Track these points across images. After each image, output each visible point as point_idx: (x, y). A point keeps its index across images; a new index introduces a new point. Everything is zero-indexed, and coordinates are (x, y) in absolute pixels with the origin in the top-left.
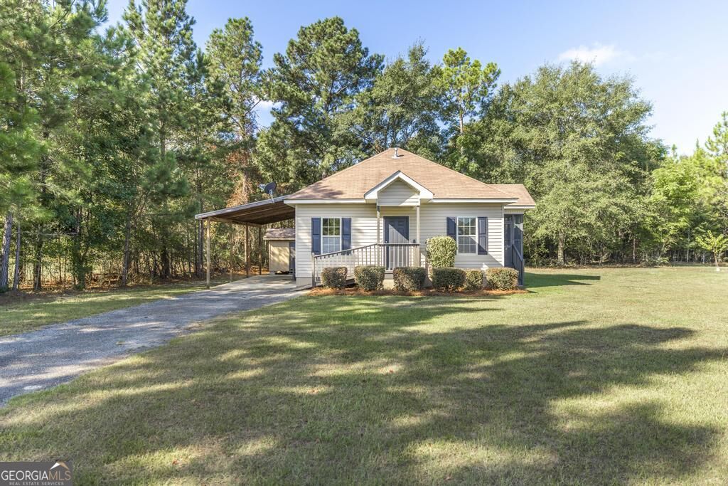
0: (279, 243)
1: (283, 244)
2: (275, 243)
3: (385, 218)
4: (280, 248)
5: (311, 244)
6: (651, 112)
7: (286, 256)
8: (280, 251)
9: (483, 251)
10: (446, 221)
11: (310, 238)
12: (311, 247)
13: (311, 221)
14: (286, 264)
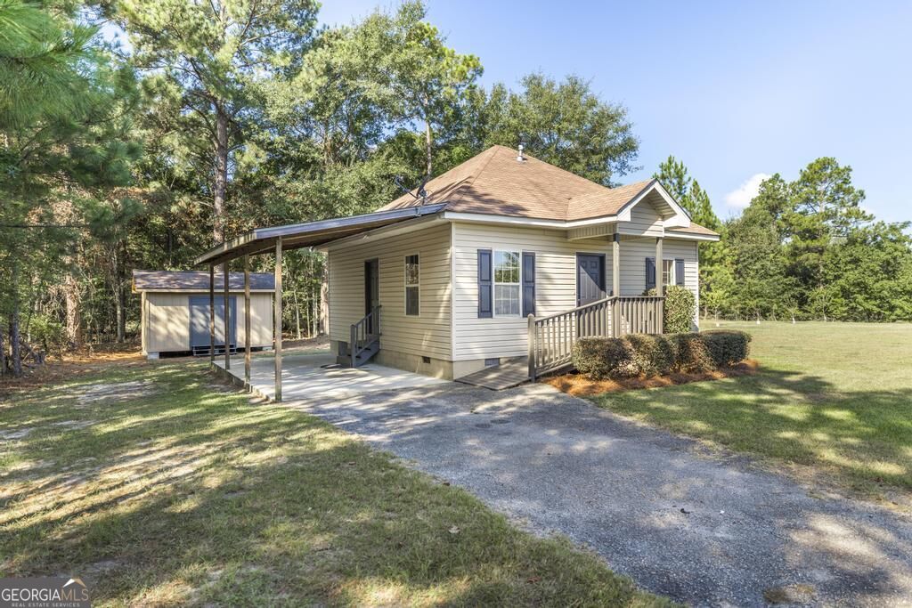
0: (168, 299)
1: (177, 299)
2: (160, 299)
3: (578, 255)
4: (170, 308)
5: (476, 298)
6: (637, 152)
7: (184, 323)
8: (169, 314)
10: (644, 264)
11: (476, 286)
12: (476, 303)
13: (476, 256)
14: (181, 338)
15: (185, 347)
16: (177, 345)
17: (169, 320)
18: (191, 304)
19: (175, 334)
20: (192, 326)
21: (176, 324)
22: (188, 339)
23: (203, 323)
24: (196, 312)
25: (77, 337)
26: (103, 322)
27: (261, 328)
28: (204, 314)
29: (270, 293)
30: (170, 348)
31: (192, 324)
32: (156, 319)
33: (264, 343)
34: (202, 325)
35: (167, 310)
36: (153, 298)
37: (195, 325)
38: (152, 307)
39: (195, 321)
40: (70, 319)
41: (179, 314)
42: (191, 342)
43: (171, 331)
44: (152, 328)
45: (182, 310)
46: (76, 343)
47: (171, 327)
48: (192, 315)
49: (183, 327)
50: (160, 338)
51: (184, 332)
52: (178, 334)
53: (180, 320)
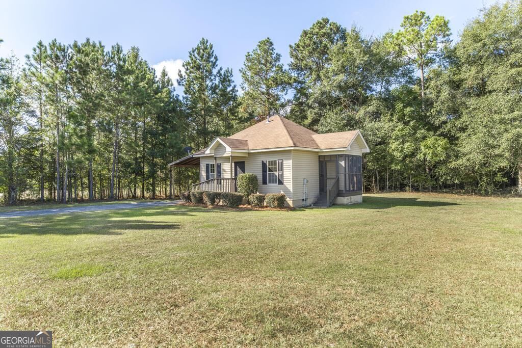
3: (235, 162)
5: (206, 178)
9: (281, 183)
10: (262, 163)
11: (206, 175)
13: (206, 166)
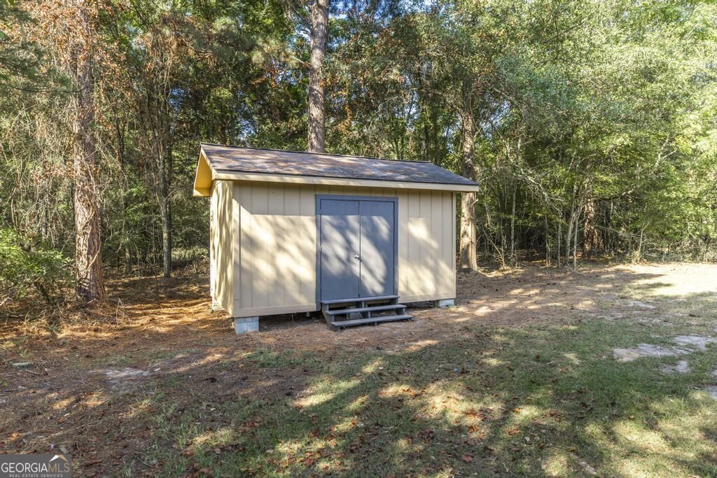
0: (277, 199)
1: (293, 200)
2: (260, 198)
4: (281, 220)
7: (305, 253)
8: (280, 233)
14: (300, 283)
15: (307, 303)
16: (294, 301)
17: (280, 248)
18: (319, 211)
19: (289, 278)
20: (320, 258)
21: (292, 256)
22: (314, 286)
23: (342, 253)
24: (328, 229)
25: (95, 279)
26: (145, 249)
27: (437, 263)
28: (344, 236)
29: (451, 193)
30: (282, 307)
31: (321, 256)
32: (251, 244)
33: (443, 293)
34: (339, 259)
35: (275, 225)
36: (246, 195)
37: (326, 257)
38: (245, 214)
39: (326, 248)
40: (82, 244)
41: (299, 234)
42: (319, 293)
43: (283, 270)
44: (244, 264)
45: (304, 226)
46: (93, 291)
47: (283, 262)
48: (322, 238)
49: (304, 261)
50: (260, 286)
51: (307, 274)
52: (295, 276)
53: (299, 247)
